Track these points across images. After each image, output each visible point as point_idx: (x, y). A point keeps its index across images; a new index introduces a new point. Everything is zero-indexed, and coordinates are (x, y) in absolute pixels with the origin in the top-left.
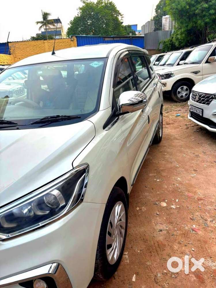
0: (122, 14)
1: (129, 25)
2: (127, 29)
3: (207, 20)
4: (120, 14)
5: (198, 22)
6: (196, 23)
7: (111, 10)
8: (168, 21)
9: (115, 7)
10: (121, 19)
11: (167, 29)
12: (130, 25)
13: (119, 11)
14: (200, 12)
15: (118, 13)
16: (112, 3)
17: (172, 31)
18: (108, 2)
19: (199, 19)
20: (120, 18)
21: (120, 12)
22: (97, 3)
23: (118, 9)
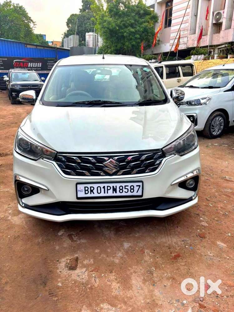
0: (34, 21)
1: (40, 34)
2: (39, 38)
3: (134, 43)
4: (32, 20)
5: (126, 44)
6: (124, 45)
7: (21, 14)
8: (92, 38)
9: (27, 12)
10: (33, 26)
11: (91, 46)
12: (42, 34)
13: (30, 18)
14: (128, 35)
15: (30, 19)
16: (23, 8)
17: (96, 48)
18: (18, 6)
19: (127, 42)
20: (31, 25)
21: (32, 19)
22: (4, 4)
23: (29, 15)
